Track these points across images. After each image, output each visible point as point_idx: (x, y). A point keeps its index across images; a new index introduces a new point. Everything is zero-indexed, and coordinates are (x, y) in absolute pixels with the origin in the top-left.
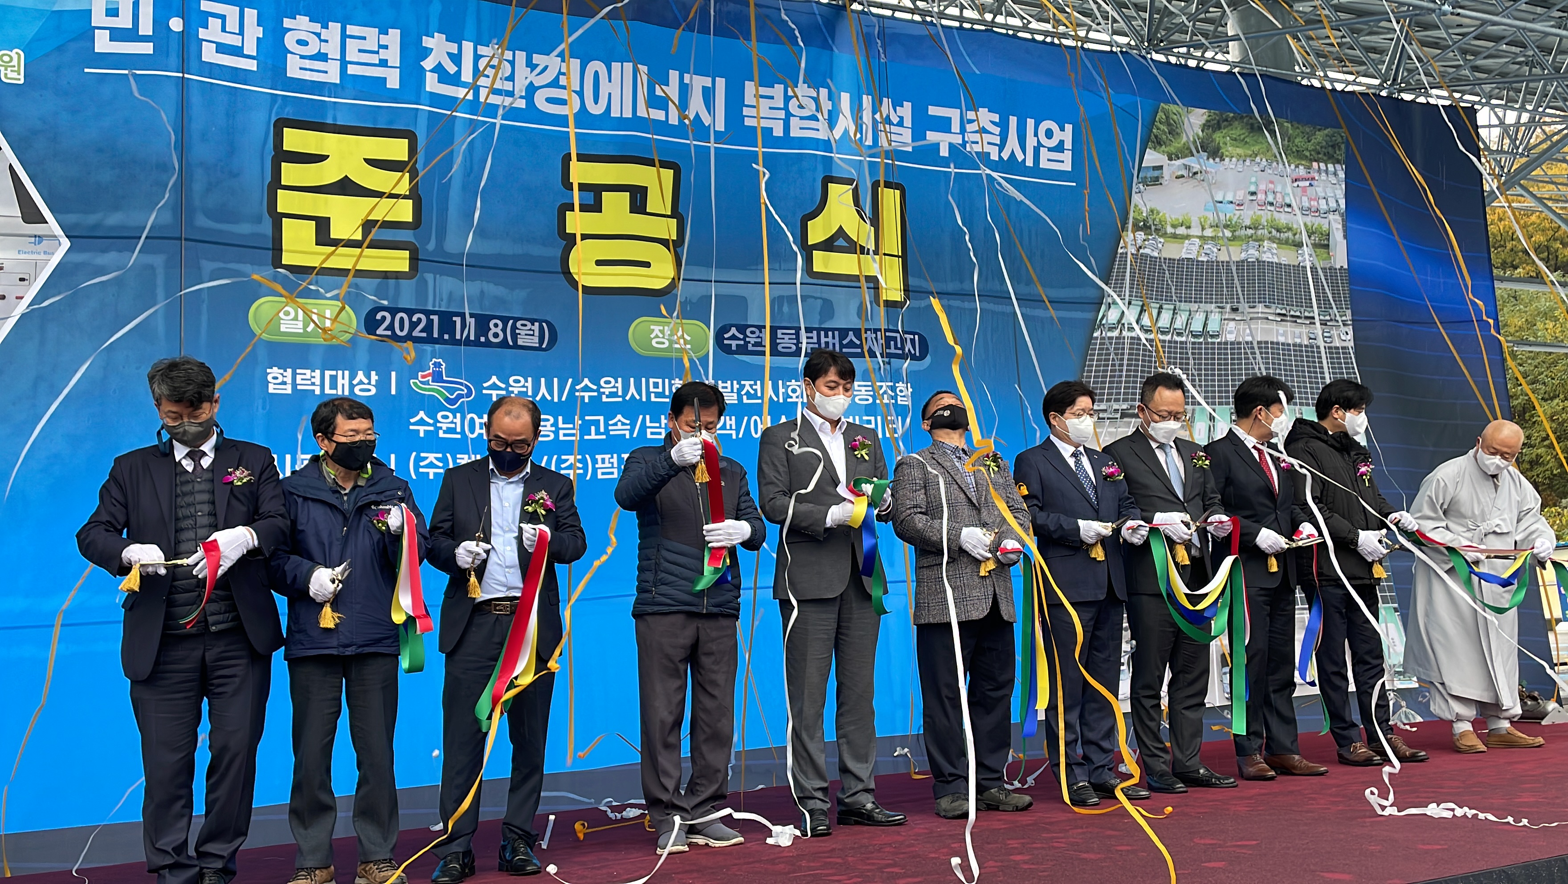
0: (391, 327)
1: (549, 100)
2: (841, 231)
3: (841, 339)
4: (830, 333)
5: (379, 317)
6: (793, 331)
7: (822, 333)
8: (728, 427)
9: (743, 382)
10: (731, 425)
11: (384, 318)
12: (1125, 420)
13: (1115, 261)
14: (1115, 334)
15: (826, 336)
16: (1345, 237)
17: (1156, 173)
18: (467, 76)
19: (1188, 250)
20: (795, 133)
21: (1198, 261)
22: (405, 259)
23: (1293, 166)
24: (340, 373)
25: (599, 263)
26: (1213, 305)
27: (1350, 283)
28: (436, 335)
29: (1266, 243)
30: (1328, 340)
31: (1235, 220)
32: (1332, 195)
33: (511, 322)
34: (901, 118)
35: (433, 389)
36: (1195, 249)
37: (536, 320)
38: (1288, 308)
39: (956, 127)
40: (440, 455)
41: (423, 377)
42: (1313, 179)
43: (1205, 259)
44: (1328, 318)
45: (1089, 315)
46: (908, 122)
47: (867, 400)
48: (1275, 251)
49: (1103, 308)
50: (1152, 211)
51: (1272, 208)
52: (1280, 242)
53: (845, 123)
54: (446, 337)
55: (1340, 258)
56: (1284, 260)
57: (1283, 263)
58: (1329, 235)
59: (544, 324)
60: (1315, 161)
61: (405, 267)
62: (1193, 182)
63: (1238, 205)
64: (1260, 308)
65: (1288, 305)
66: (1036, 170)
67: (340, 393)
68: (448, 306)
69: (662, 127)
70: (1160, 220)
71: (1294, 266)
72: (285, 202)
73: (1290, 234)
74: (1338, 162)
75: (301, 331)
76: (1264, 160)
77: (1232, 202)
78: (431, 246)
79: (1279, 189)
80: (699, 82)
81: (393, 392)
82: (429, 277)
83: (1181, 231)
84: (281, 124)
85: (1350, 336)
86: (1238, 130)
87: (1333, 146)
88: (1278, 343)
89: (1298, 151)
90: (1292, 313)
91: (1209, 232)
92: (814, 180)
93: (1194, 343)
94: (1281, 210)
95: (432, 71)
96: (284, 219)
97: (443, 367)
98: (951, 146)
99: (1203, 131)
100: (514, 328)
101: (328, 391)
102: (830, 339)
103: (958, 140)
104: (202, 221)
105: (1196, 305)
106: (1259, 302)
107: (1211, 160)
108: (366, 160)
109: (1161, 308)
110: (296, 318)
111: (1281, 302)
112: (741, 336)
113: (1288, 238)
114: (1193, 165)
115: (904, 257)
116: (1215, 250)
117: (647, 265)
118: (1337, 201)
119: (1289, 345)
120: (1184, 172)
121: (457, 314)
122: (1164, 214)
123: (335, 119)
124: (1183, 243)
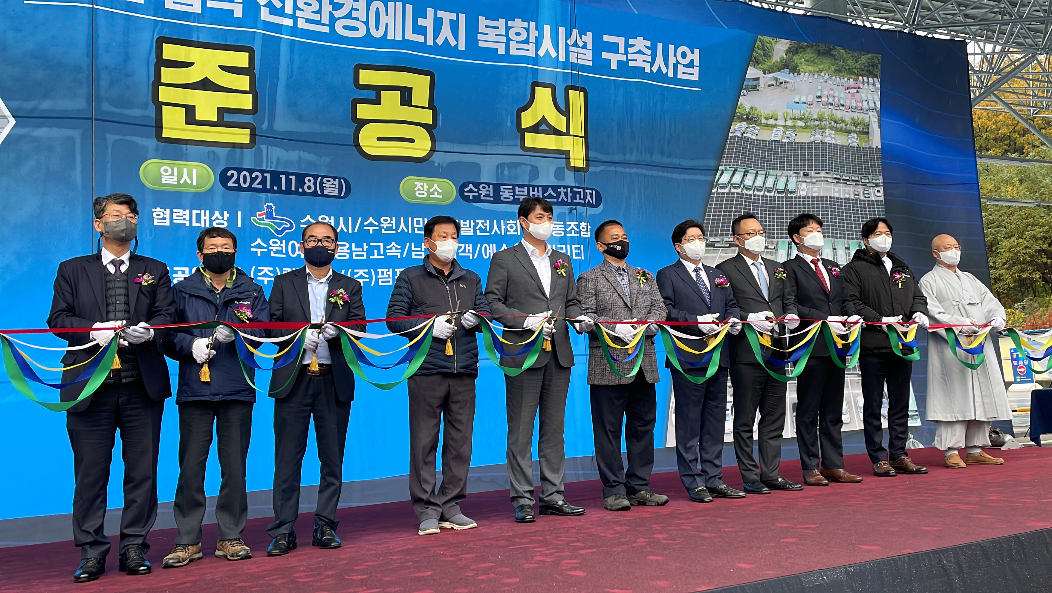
0: (237, 181)
1: (345, 27)
2: (544, 120)
3: (543, 193)
4: (536, 189)
5: (229, 174)
6: (511, 187)
7: (531, 188)
8: (467, 251)
9: (477, 221)
10: (469, 250)
11: (233, 175)
12: (732, 248)
13: (727, 141)
14: (726, 190)
15: (533, 190)
16: (880, 127)
17: (755, 83)
18: (289, 10)
19: (775, 135)
20: (513, 52)
21: (782, 142)
22: (247, 134)
23: (846, 79)
24: (203, 212)
25: (380, 139)
26: (792, 172)
27: (882, 158)
28: (268, 187)
29: (827, 131)
30: (867, 196)
31: (807, 114)
32: (871, 99)
33: (320, 178)
34: (585, 43)
35: (267, 224)
36: (780, 134)
37: (337, 178)
38: (841, 174)
39: (622, 49)
40: (271, 269)
41: (260, 215)
42: (859, 88)
43: (787, 141)
44: (867, 181)
45: (709, 178)
46: (589, 46)
47: (561, 234)
48: (833, 136)
49: (719, 173)
50: (752, 108)
51: (832, 107)
52: (836, 130)
53: (547, 44)
54: (275, 188)
55: (876, 141)
56: (839, 142)
57: (839, 144)
58: (869, 125)
59: (342, 180)
60: (861, 76)
61: (246, 139)
62: (779, 89)
63: (809, 105)
64: (823, 174)
65: (841, 172)
66: (675, 80)
67: (203, 225)
68: (277, 167)
69: (422, 47)
70: (757, 115)
71: (845, 146)
72: (164, 94)
73: (843, 125)
74: (876, 76)
75: (176, 183)
76: (827, 75)
77: (805, 103)
78: (265, 126)
79: (836, 94)
80: (447, 17)
81: (239, 225)
82: (264, 147)
83: (771, 122)
84: (161, 41)
85: (881, 193)
86: (809, 55)
87: (873, 66)
88: (834, 198)
89: (849, 69)
90: (844, 178)
91: (789, 123)
92: (526, 84)
93: (778, 197)
94: (838, 108)
95: (264, 6)
96: (163, 106)
97: (273, 209)
98: (619, 62)
99: (786, 55)
100: (322, 182)
101: (194, 224)
102: (536, 193)
103: (623, 58)
104: (107, 107)
105: (781, 172)
106: (822, 170)
107: (791, 74)
108: (219, 66)
109: (757, 173)
110: (172, 174)
111: (836, 170)
112: (476, 190)
113: (842, 127)
114: (779, 77)
115: (586, 137)
116: (794, 135)
117: (412, 141)
118: (875, 103)
119: (841, 199)
120: (773, 82)
121: (283, 173)
122: (760, 110)
123: (198, 38)
124: (772, 130)
